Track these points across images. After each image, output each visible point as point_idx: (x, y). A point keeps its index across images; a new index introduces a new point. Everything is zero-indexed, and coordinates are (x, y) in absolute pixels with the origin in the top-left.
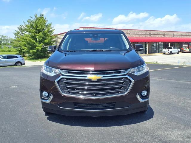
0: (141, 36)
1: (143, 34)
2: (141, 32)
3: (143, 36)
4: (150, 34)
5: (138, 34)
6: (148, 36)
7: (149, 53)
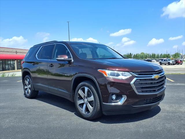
0: (8, 54)
1: (10, 52)
2: (8, 50)
3: (10, 54)
4: (16, 52)
5: (5, 52)
6: (15, 54)
7: (17, 69)
